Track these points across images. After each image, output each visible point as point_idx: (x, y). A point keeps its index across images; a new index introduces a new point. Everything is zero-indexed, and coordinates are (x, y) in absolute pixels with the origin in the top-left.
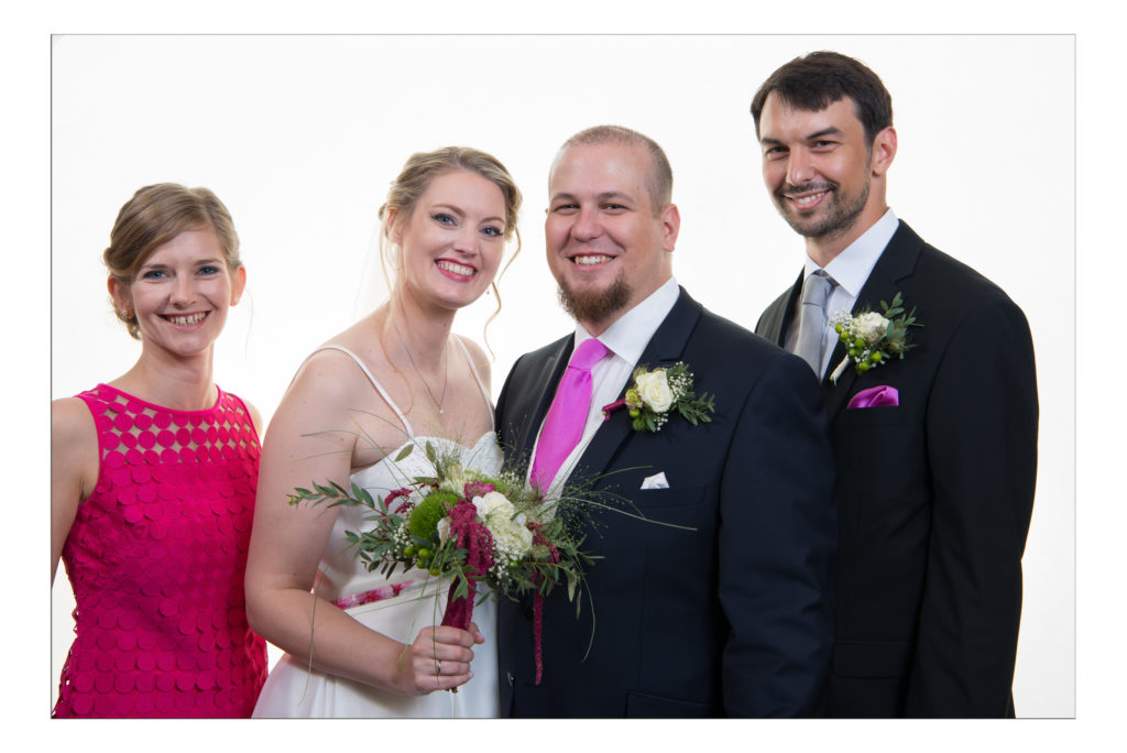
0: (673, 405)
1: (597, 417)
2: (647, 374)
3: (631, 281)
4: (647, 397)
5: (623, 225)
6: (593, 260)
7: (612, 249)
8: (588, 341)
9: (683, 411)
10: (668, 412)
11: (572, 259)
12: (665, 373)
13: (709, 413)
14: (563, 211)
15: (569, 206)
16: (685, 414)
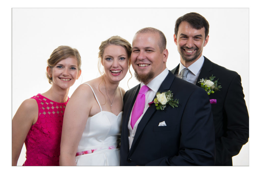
0: (167, 102)
1: (147, 106)
2: (160, 94)
3: (154, 71)
4: (160, 101)
5: (152, 56)
6: (144, 65)
7: (149, 62)
8: (144, 86)
9: (169, 104)
10: (166, 104)
11: (138, 65)
12: (165, 94)
13: (177, 104)
14: (135, 52)
15: (137, 51)
16: (170, 105)
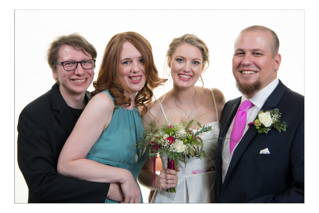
3: (262, 80)
4: (263, 122)
6: (249, 72)
11: (241, 72)
12: (269, 113)
14: (239, 55)
15: (241, 53)
